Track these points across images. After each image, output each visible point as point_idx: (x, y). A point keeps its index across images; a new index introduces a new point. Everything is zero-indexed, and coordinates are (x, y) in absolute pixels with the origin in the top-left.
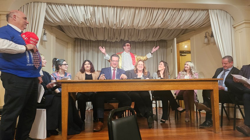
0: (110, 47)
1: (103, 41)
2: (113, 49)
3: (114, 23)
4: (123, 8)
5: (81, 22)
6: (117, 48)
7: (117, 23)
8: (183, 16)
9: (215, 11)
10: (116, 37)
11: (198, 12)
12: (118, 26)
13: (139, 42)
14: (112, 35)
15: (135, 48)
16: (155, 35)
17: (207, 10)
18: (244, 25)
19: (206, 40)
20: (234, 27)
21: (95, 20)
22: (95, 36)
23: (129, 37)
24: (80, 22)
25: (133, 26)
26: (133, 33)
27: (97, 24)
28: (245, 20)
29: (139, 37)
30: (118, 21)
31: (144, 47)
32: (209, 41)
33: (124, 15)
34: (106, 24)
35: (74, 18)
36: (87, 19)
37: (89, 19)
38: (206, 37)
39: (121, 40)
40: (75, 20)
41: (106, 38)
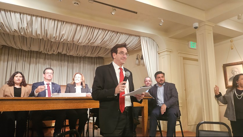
0: (45, 59)
1: (37, 52)
2: (48, 61)
3: (54, 36)
4: (64, 23)
5: (15, 29)
6: (53, 60)
7: (57, 36)
8: (120, 39)
9: (145, 38)
10: (54, 49)
11: (132, 37)
12: (57, 39)
13: (77, 57)
14: (49, 47)
15: (72, 62)
16: (93, 52)
17: (139, 36)
18: (166, 53)
19: (137, 61)
20: (159, 53)
21: (31, 30)
22: (28, 46)
23: (67, 51)
24: (13, 30)
25: (73, 41)
26: (71, 48)
27: (34, 34)
28: (167, 49)
29: (78, 52)
30: (58, 34)
31: (82, 62)
32: (139, 62)
33: (65, 30)
34: (44, 36)
35: (5, 25)
36: (22, 28)
37: (24, 28)
38: (137, 59)
39: (58, 52)
40: (7, 27)
41: (42, 49)
